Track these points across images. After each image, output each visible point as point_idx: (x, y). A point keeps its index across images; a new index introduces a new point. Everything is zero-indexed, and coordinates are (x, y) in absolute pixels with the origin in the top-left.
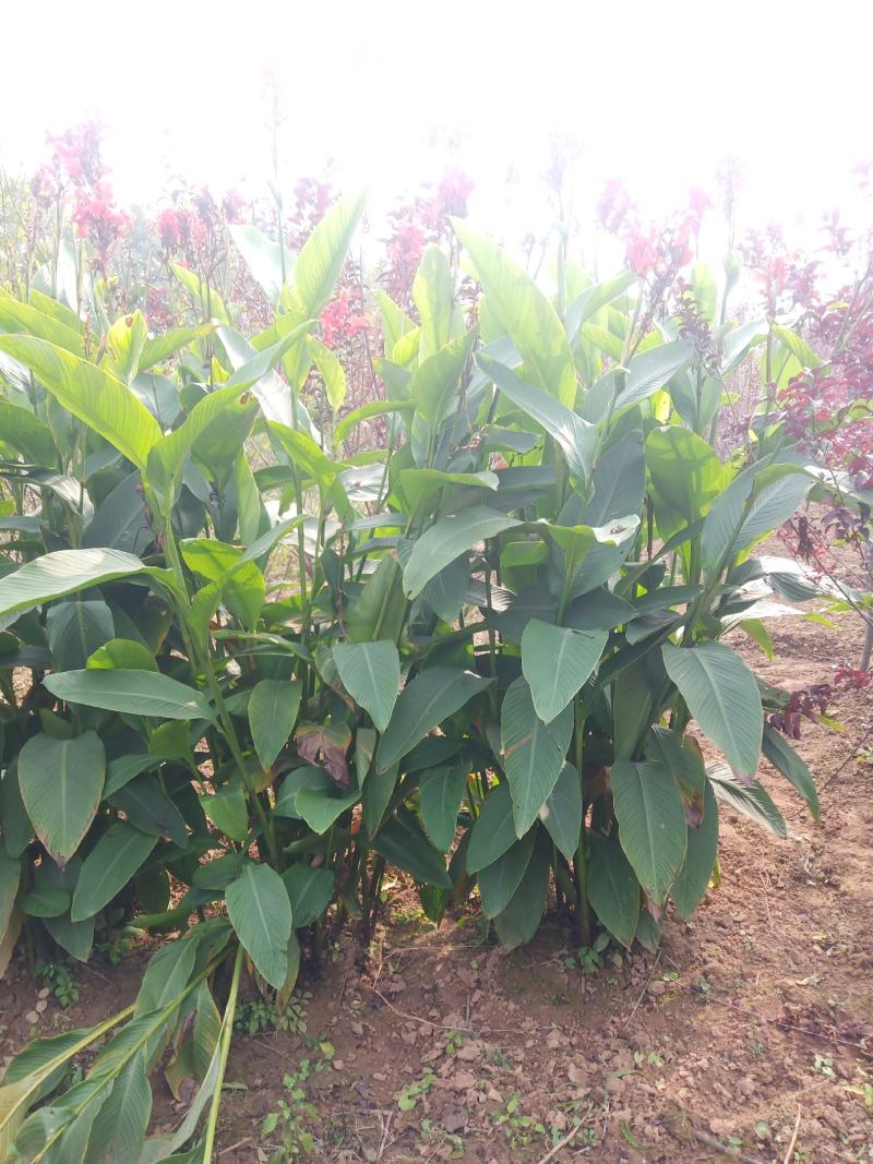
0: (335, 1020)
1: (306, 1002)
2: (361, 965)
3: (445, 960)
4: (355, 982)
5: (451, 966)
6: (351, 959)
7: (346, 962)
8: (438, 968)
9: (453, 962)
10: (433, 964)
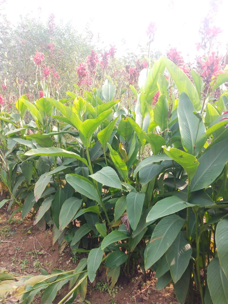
0: (125, 298)
1: (121, 290)
2: (140, 287)
3: (164, 297)
4: (135, 290)
5: (164, 300)
6: (137, 284)
7: (136, 284)
8: (160, 299)
9: (166, 299)
10: (159, 297)
